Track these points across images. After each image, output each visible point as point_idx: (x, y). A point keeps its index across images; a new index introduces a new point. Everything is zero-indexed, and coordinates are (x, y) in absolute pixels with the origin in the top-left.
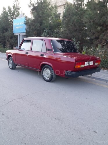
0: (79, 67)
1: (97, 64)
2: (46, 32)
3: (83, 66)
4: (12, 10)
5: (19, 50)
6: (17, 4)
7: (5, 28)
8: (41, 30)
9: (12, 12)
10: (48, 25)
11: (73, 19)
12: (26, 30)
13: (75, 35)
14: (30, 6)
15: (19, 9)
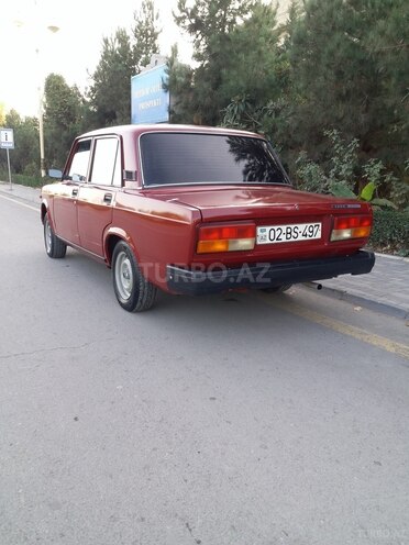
0: (219, 246)
1: (346, 234)
2: (233, 111)
3: (244, 244)
4: (133, 42)
5: (66, 182)
6: (149, 20)
7: (109, 110)
8: (216, 108)
9: (132, 49)
10: (242, 83)
11: (331, 46)
12: (170, 113)
13: (341, 115)
14: (179, 20)
15: (155, 36)
